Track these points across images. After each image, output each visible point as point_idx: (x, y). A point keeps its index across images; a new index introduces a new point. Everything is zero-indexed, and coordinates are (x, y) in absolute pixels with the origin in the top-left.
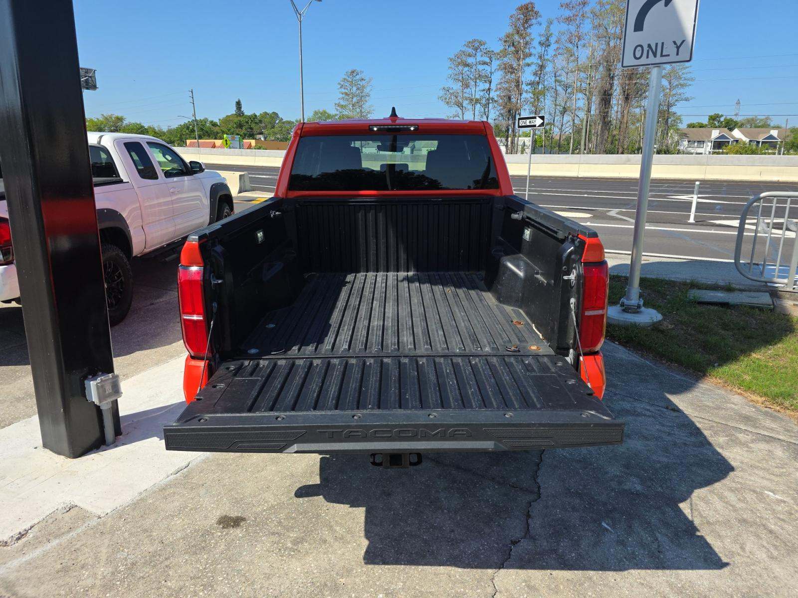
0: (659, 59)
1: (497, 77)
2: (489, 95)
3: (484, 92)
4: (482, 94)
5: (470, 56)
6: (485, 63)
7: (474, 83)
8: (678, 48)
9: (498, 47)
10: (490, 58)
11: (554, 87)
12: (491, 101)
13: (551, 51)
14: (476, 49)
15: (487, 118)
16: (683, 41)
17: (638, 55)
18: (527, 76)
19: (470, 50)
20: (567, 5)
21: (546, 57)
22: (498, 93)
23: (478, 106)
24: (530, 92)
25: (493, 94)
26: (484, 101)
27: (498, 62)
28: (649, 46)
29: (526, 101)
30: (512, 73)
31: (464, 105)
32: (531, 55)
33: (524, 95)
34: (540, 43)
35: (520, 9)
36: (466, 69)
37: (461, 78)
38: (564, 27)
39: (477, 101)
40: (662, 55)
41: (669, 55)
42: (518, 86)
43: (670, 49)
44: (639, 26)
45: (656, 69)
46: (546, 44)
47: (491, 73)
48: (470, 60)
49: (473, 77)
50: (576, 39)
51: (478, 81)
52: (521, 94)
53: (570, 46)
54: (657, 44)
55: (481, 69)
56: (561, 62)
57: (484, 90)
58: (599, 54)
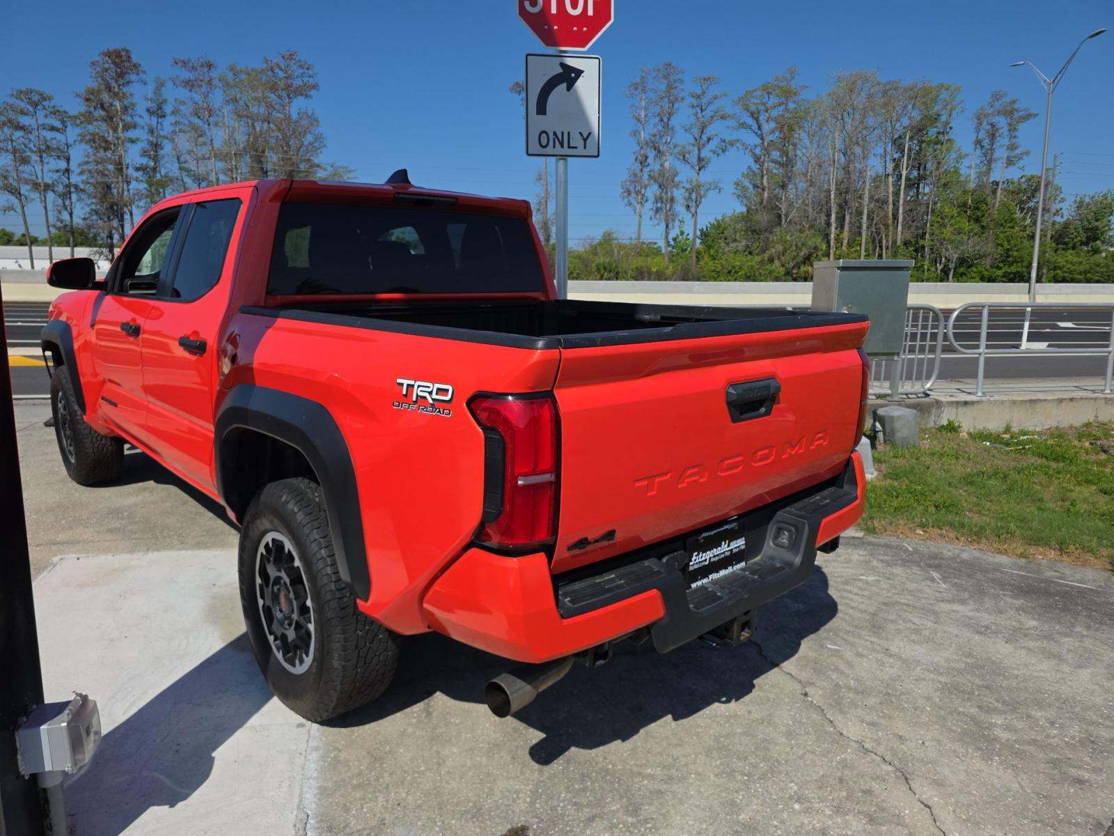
0: (566, 151)
1: (79, 153)
2: (69, 179)
3: (59, 174)
4: (56, 176)
5: (23, 113)
6: (53, 129)
7: (38, 159)
8: (585, 140)
9: (76, 107)
10: (63, 122)
11: (180, 178)
12: (73, 190)
13: (168, 123)
14: (35, 105)
15: (71, 214)
16: (590, 134)
17: (544, 143)
18: (133, 156)
19: (23, 105)
20: (184, 64)
21: (162, 133)
22: (84, 177)
23: (50, 196)
24: (142, 181)
25: (75, 179)
26: (60, 188)
27: (78, 131)
28: (555, 134)
29: (138, 192)
30: (106, 150)
31: (22, 192)
32: (135, 126)
33: (134, 185)
34: (148, 110)
35: (108, 54)
36: (19, 134)
37: (10, 147)
38: (183, 93)
39: (48, 187)
40: (569, 147)
41: (576, 148)
42: (120, 170)
43: (577, 141)
44: (541, 109)
45: (562, 161)
46: (158, 112)
47: (68, 146)
48: (25, 120)
49: (34, 149)
50: (206, 113)
51: (44, 155)
52: (128, 183)
53: (196, 120)
54: (563, 133)
55: (48, 138)
56: (183, 142)
57: (57, 171)
58: (241, 138)
